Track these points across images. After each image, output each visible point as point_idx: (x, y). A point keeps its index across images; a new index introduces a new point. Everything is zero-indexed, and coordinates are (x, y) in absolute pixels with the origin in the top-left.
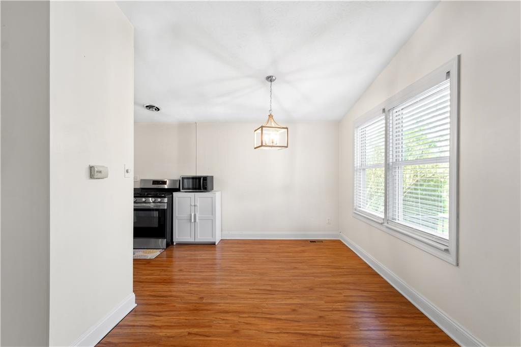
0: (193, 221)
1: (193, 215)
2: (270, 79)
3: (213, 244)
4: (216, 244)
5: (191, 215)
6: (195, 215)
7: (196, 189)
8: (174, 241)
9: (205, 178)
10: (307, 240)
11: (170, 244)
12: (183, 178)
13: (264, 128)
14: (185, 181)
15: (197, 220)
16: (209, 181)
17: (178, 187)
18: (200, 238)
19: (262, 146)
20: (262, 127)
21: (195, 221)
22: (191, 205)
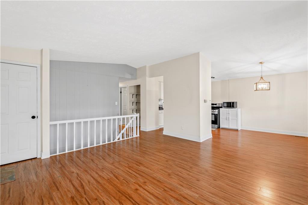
0: (228, 119)
1: (228, 117)
2: (261, 63)
3: (237, 130)
4: (239, 130)
5: (227, 117)
6: (229, 117)
7: (229, 107)
8: (220, 126)
9: (233, 103)
10: (294, 136)
11: (219, 127)
12: (224, 103)
13: (257, 84)
14: (224, 104)
15: (230, 119)
16: (235, 104)
17: (221, 106)
18: (231, 127)
19: (257, 90)
20: (256, 83)
21: (229, 120)
22: (227, 113)
